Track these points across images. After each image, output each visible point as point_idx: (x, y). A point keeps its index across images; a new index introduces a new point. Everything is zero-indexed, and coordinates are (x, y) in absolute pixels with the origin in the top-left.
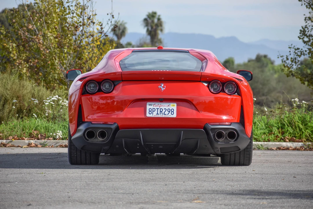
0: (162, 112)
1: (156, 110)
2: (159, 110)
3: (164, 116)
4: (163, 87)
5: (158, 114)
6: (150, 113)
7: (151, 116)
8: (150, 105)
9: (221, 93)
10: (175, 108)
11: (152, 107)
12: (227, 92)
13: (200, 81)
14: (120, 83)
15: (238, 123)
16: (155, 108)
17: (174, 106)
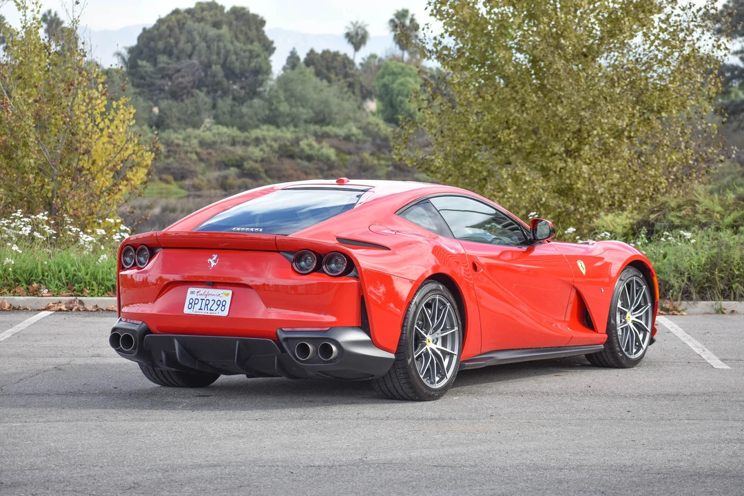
0: (207, 305)
1: (200, 301)
2: (204, 302)
3: (209, 313)
4: (215, 261)
5: (201, 309)
6: (190, 307)
7: (190, 312)
8: (192, 293)
9: (316, 273)
10: (228, 299)
11: (194, 297)
12: (327, 272)
13: (278, 252)
14: (160, 253)
15: (353, 328)
16: (200, 298)
17: (228, 294)
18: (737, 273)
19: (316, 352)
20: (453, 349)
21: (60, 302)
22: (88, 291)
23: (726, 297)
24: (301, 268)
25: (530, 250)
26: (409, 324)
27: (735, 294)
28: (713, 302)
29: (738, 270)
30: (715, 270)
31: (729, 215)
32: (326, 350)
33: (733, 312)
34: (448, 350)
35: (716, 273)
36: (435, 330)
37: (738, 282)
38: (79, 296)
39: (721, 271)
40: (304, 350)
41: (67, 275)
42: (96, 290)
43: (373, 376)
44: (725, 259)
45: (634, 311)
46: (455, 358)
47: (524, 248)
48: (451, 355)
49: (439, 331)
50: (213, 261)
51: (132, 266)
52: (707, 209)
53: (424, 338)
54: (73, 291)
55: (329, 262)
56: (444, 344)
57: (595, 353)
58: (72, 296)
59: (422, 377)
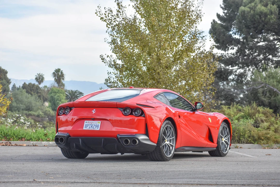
0: (92, 126)
1: (89, 125)
2: (91, 125)
3: (93, 129)
4: (95, 111)
5: (89, 128)
6: (86, 127)
7: (86, 129)
8: (86, 122)
9: (130, 115)
10: (100, 124)
11: (87, 124)
12: (134, 115)
13: (117, 108)
14: (73, 109)
15: (143, 134)
16: (89, 124)
17: (99, 123)
18: (242, 134)
19: (131, 142)
20: (173, 144)
21: (2, 143)
22: (12, 139)
23: (239, 143)
24: (125, 113)
25: (194, 113)
26: (161, 134)
27: (241, 141)
28: (234, 144)
29: (242, 133)
30: (234, 133)
31: (237, 115)
32: (134, 142)
33: (241, 147)
34: (171, 144)
35: (235, 134)
36: (168, 137)
37: (242, 137)
38: (9, 141)
39: (236, 133)
40: (127, 142)
41: (4, 133)
42: (15, 139)
43: (149, 151)
44: (238, 129)
45: (225, 137)
46: (174, 147)
47: (192, 112)
48: (172, 146)
49: (169, 138)
50: (94, 111)
51: (63, 114)
52: (229, 113)
53: (165, 139)
54: (7, 139)
55: (135, 112)
56: (170, 142)
57: (212, 151)
58: (6, 141)
59: (164, 152)
